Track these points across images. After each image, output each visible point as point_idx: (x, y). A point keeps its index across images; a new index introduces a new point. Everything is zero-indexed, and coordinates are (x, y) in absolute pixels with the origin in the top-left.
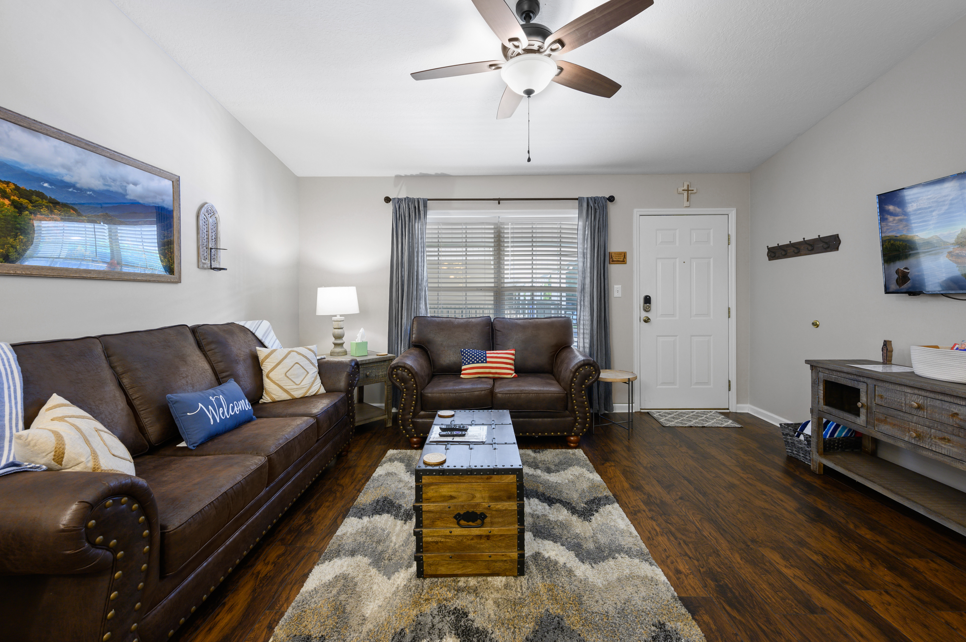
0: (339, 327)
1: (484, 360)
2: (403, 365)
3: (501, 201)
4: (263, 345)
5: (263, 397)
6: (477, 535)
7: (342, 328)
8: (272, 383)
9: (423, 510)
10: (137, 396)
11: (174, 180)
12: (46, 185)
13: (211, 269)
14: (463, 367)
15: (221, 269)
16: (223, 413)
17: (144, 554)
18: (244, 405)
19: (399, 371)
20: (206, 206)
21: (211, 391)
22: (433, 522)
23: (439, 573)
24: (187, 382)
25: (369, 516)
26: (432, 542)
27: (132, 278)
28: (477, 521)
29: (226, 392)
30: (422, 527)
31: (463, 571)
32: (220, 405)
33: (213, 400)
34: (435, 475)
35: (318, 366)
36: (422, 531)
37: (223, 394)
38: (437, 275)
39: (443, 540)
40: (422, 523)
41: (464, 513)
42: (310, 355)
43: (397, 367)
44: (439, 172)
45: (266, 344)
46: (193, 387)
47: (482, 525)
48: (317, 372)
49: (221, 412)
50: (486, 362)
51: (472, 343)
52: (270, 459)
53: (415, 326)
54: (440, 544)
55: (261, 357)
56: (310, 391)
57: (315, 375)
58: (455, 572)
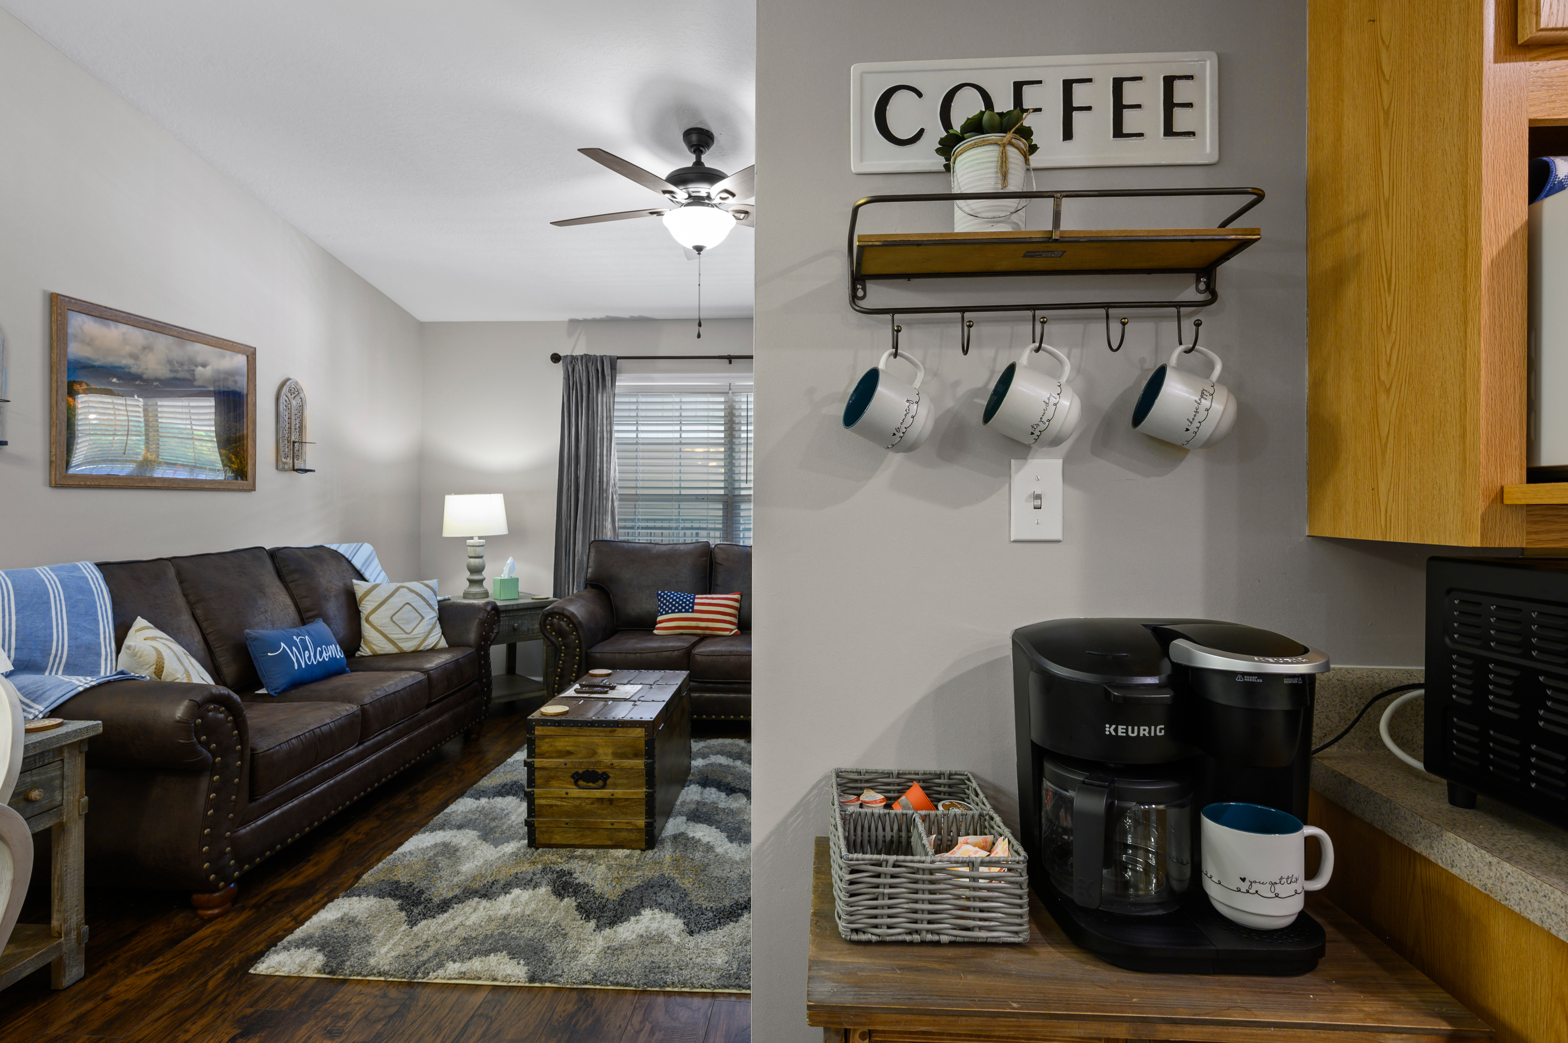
0: (477, 555)
1: (690, 608)
2: (560, 611)
3: (733, 360)
4: (362, 577)
5: (361, 649)
6: (597, 799)
7: (481, 557)
8: (372, 630)
9: (535, 766)
10: (212, 630)
11: (249, 354)
12: (114, 380)
13: (294, 470)
14: (659, 618)
15: (306, 471)
16: (309, 658)
17: (237, 768)
18: (334, 651)
19: (555, 620)
20: (288, 383)
21: (295, 630)
22: (547, 781)
23: (553, 842)
24: (266, 618)
25: (489, 798)
26: (545, 805)
27: (199, 486)
28: (598, 781)
29: (312, 633)
30: (534, 787)
31: (582, 841)
32: (306, 648)
33: (298, 641)
34: (550, 726)
35: (439, 609)
36: (533, 791)
37: (310, 635)
38: (635, 475)
39: (559, 803)
40: (534, 783)
41: (583, 772)
42: (427, 593)
43: (552, 614)
44: (636, 314)
45: (367, 575)
46: (273, 625)
47: (604, 787)
48: (436, 618)
49: (307, 656)
50: (693, 611)
51: (677, 582)
52: (363, 710)
53: (592, 555)
54: (555, 808)
55: (359, 593)
56: (426, 643)
57: (434, 622)
58: (572, 842)
